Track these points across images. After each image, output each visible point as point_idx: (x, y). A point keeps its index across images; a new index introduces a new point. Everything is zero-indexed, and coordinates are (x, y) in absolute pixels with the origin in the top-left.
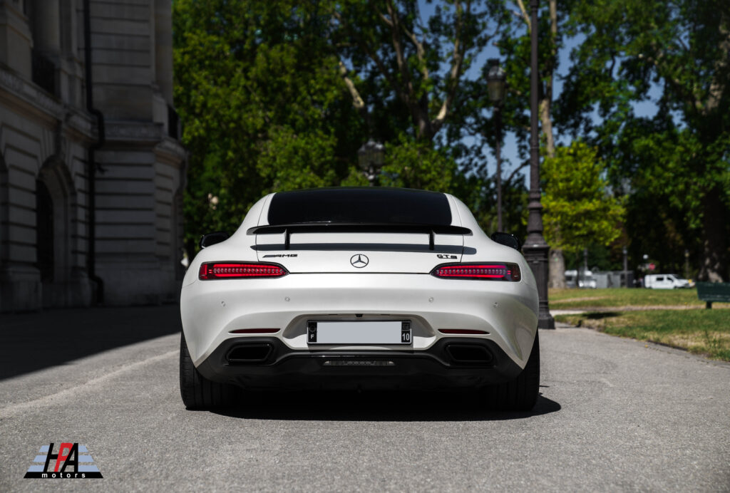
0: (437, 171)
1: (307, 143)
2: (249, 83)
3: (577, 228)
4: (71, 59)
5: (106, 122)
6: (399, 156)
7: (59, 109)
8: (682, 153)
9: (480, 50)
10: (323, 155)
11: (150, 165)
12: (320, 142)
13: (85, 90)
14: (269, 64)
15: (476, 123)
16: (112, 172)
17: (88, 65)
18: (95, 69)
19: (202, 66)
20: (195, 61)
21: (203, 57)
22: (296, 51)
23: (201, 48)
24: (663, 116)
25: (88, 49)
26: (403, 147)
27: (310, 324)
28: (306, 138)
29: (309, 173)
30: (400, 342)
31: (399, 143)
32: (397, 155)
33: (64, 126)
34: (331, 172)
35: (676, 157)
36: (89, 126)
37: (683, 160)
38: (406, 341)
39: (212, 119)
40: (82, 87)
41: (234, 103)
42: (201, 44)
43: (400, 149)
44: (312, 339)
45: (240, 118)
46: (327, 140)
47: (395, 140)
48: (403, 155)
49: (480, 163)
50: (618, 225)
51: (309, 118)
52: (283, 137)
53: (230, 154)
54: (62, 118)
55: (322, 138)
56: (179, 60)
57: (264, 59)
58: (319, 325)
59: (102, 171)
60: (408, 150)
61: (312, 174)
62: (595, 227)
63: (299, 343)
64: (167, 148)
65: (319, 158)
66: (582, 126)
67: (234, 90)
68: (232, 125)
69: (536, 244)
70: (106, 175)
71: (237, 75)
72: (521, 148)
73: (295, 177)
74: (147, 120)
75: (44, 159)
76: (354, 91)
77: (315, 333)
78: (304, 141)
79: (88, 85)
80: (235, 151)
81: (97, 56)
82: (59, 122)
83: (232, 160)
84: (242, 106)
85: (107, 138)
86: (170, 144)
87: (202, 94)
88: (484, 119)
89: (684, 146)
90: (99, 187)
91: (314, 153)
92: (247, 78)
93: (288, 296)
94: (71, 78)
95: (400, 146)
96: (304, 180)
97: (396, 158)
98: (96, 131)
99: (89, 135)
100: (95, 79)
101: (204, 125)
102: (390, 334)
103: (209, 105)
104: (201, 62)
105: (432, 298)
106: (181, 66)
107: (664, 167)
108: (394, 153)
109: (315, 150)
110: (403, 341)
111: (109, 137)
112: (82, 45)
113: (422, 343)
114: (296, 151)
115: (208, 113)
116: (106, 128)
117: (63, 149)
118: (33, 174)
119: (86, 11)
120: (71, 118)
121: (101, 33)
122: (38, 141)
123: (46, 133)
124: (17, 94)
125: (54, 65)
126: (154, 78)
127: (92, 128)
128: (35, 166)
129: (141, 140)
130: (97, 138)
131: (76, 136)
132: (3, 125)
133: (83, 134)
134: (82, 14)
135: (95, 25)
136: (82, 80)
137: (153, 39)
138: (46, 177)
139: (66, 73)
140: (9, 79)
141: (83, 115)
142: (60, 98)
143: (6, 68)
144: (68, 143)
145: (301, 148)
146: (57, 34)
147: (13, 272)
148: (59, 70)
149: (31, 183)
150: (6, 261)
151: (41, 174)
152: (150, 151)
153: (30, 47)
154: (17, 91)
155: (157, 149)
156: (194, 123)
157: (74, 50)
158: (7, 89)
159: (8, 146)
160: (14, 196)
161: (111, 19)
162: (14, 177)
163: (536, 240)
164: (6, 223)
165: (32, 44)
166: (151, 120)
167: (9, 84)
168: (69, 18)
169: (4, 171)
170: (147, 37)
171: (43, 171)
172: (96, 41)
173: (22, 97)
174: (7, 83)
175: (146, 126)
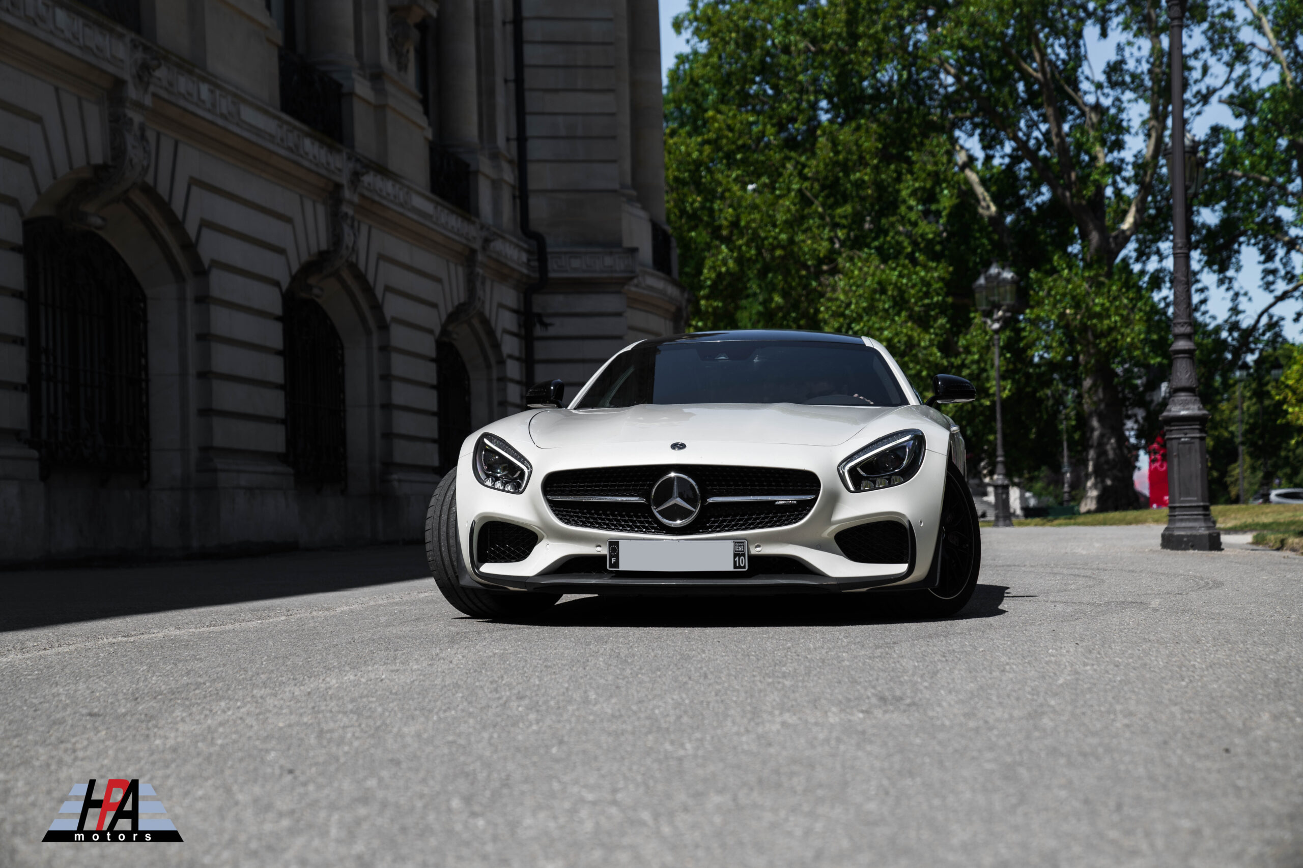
0: (1121, 316)
1: (901, 276)
2: (807, 184)
4: (495, 156)
5: (549, 250)
6: (1053, 293)
7: (472, 231)
9: (1199, 113)
10: (927, 295)
11: (619, 314)
12: (923, 274)
13: (518, 201)
14: (837, 153)
16: (559, 327)
17: (521, 164)
18: (532, 168)
19: (731, 162)
20: (720, 154)
21: (733, 147)
22: (880, 130)
23: (730, 135)
25: (522, 139)
26: (1061, 276)
28: (899, 269)
29: (906, 322)
31: (1054, 271)
32: (1050, 289)
33: (480, 257)
34: (942, 321)
36: (524, 257)
39: (748, 244)
40: (514, 197)
41: (780, 217)
42: (730, 129)
43: (1055, 281)
45: (791, 241)
46: (936, 269)
47: (1048, 267)
48: (1061, 291)
51: (920, 240)
52: (860, 269)
53: (778, 299)
54: (477, 245)
55: (925, 267)
56: (695, 155)
57: (830, 145)
59: (545, 325)
60: (1068, 281)
61: (909, 324)
64: (651, 288)
65: (921, 299)
67: (780, 197)
68: (778, 253)
70: (551, 331)
71: (786, 173)
72: (1267, 272)
73: (881, 329)
74: (613, 244)
75: (450, 309)
76: (980, 190)
78: (896, 273)
79: (522, 194)
80: (785, 294)
81: (536, 149)
82: (473, 252)
83: (779, 308)
84: (796, 222)
85: (552, 275)
86: (656, 282)
87: (731, 206)
88: (1206, 226)
90: (541, 350)
91: (912, 291)
92: (804, 178)
94: (496, 184)
95: (1055, 276)
96: (897, 334)
97: (1049, 294)
98: (535, 264)
99: (525, 271)
100: (532, 185)
101: (735, 255)
103: (743, 223)
104: (729, 156)
106: (698, 164)
108: (1046, 287)
109: (914, 286)
111: (554, 273)
112: (513, 134)
114: (882, 288)
115: (741, 235)
116: (549, 256)
117: (480, 293)
118: (431, 332)
119: (519, 81)
120: (492, 245)
121: (543, 114)
122: (439, 280)
123: (452, 266)
124: (400, 210)
125: (467, 165)
126: (628, 180)
127: (529, 260)
128: (433, 320)
129: (605, 275)
130: (536, 275)
131: (502, 272)
132: (381, 257)
133: (513, 270)
134: (512, 86)
135: (532, 102)
136: (513, 187)
137: (625, 119)
138: (455, 336)
139: (487, 177)
140: (389, 187)
141: (515, 240)
142: (477, 215)
143: (383, 171)
144: (488, 284)
145: (890, 284)
146: (475, 118)
147: (400, 481)
148: (477, 172)
149: (428, 346)
150: (389, 465)
151: (444, 331)
152: (619, 292)
153: (426, 139)
154: (401, 205)
155: (633, 289)
156: (720, 252)
157: (501, 142)
158: (385, 202)
159: (388, 289)
160: (400, 365)
161: (556, 91)
162: (399, 336)
163: (1184, 404)
164: (388, 407)
165: (429, 134)
166: (619, 244)
167: (388, 194)
168: (491, 93)
169: (384, 327)
170: (613, 114)
171: (450, 328)
172: (534, 126)
173: (410, 214)
174: (384, 194)
175: (611, 253)
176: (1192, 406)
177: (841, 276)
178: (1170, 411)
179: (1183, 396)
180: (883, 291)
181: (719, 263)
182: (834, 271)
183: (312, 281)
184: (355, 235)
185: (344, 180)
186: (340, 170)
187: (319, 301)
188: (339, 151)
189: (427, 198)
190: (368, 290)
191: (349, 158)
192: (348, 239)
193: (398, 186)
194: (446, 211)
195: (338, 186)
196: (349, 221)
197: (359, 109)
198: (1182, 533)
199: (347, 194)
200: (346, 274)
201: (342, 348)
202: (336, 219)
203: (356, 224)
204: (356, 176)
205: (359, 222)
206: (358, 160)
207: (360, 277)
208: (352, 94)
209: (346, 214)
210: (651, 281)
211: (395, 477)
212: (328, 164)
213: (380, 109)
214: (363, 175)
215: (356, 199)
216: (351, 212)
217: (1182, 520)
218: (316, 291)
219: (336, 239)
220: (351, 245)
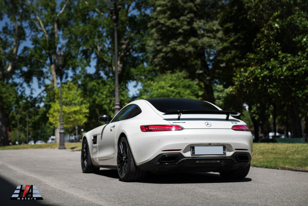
3: (70, 118)
8: (109, 88)
15: (20, 73)
24: (97, 73)
27: (192, 147)
30: (223, 154)
35: (107, 90)
37: (109, 91)
38: (225, 153)
44: (193, 153)
49: (22, 90)
50: (86, 117)
58: (195, 147)
62: (77, 117)
63: (188, 154)
66: (64, 76)
72: (39, 84)
77: (194, 151)
88: (24, 72)
89: (109, 85)
93: (185, 137)
102: (219, 151)
105: (234, 137)
107: (102, 93)
110: (224, 153)
113: (229, 154)
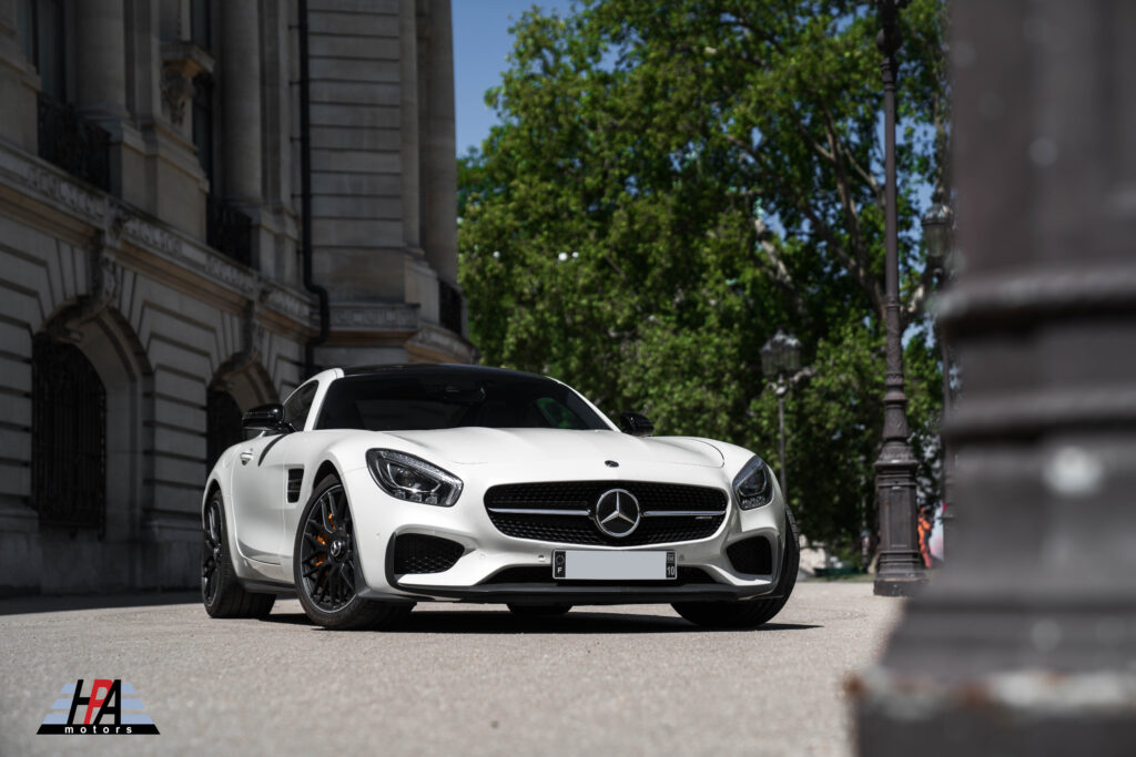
1: (695, 342)
2: (606, 252)
4: (278, 211)
5: (332, 304)
7: (249, 282)
12: (716, 340)
13: (301, 256)
14: (633, 223)
17: (305, 220)
18: (316, 225)
19: (535, 231)
21: (537, 216)
22: (675, 203)
25: (307, 196)
26: (846, 346)
28: (693, 335)
29: (697, 387)
31: (840, 340)
32: (836, 358)
33: (257, 308)
34: (733, 387)
36: (306, 310)
39: (549, 310)
40: (298, 252)
41: (581, 283)
42: (532, 197)
43: (840, 350)
45: (591, 307)
46: (727, 336)
47: (835, 336)
54: (254, 297)
55: (719, 335)
57: (626, 216)
61: (702, 389)
64: (436, 344)
68: (579, 317)
69: (895, 458)
74: (395, 300)
75: (224, 358)
78: (690, 339)
79: (306, 250)
81: (321, 206)
82: (250, 303)
84: (594, 287)
85: (334, 328)
86: (441, 338)
91: (706, 358)
94: (279, 239)
98: (317, 317)
99: (307, 324)
100: (317, 240)
111: (336, 326)
112: (298, 191)
116: (332, 312)
117: (256, 343)
118: (202, 380)
119: (305, 140)
120: (271, 297)
121: (329, 172)
122: (212, 330)
123: (227, 318)
124: (169, 258)
125: (249, 220)
126: (416, 238)
127: (311, 314)
128: (206, 370)
129: (386, 330)
130: (318, 328)
131: (283, 325)
132: (147, 304)
133: (294, 322)
134: (298, 144)
135: (318, 160)
136: (297, 242)
137: (414, 179)
138: (230, 386)
139: (269, 231)
140: (156, 235)
141: (295, 293)
142: (258, 268)
143: (150, 218)
144: (267, 335)
145: (684, 350)
146: (258, 174)
147: (160, 527)
148: (258, 226)
149: (198, 394)
150: (150, 511)
151: (218, 378)
152: (401, 347)
153: (201, 190)
154: (170, 254)
155: (418, 344)
156: (522, 317)
157: (285, 197)
158: (150, 250)
159: (154, 336)
160: (164, 412)
161: (342, 150)
162: (164, 383)
163: (895, 453)
164: (150, 453)
165: (206, 186)
166: (401, 300)
167: (155, 242)
168: (276, 150)
169: (148, 373)
170: (397, 175)
171: (226, 377)
172: (319, 184)
173: (177, 262)
174: (151, 242)
175: (393, 309)
176: (902, 456)
177: (640, 342)
178: (882, 459)
179: (894, 446)
180: (676, 356)
181: (521, 329)
182: (634, 337)
183: (71, 325)
184: (116, 280)
185: (106, 226)
186: (101, 216)
187: (80, 346)
188: (101, 197)
189: (200, 249)
190: (133, 337)
191: (111, 205)
192: (109, 283)
193: (166, 235)
194: (220, 262)
195: (99, 232)
196: (111, 267)
197: (128, 159)
198: (893, 579)
199: (108, 240)
200: (108, 320)
201: (105, 393)
202: (96, 264)
203: (119, 270)
204: (118, 223)
205: (123, 270)
206: (120, 207)
207: (124, 324)
208: (120, 143)
209: (107, 260)
210: (435, 337)
211: (156, 523)
212: (88, 209)
213: (151, 159)
214: (125, 221)
215: (118, 245)
216: (112, 258)
217: (892, 567)
218: (75, 336)
219: (96, 285)
220: (111, 290)
